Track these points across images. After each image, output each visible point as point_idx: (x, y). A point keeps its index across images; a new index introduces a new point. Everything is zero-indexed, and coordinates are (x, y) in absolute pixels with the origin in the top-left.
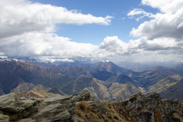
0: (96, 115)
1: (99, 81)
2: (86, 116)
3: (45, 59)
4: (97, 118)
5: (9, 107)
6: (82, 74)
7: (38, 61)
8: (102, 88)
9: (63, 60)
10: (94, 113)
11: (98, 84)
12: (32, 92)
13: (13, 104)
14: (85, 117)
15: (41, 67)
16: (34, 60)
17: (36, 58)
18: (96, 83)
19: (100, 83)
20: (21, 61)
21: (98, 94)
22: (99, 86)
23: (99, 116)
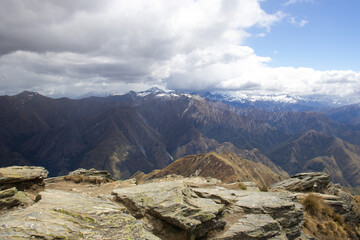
0: (341, 228)
1: (350, 145)
2: (318, 226)
3: (241, 96)
4: (343, 236)
5: (172, 215)
6: (313, 128)
7: (226, 99)
8: (355, 161)
9: (274, 98)
10: (335, 224)
11: (347, 151)
12: (214, 154)
13: (179, 210)
14: (316, 229)
15: (232, 110)
16: (219, 96)
17: (223, 93)
18: (341, 150)
19: (351, 150)
20: (197, 97)
21: (344, 173)
22: (347, 156)
23: (349, 233)
